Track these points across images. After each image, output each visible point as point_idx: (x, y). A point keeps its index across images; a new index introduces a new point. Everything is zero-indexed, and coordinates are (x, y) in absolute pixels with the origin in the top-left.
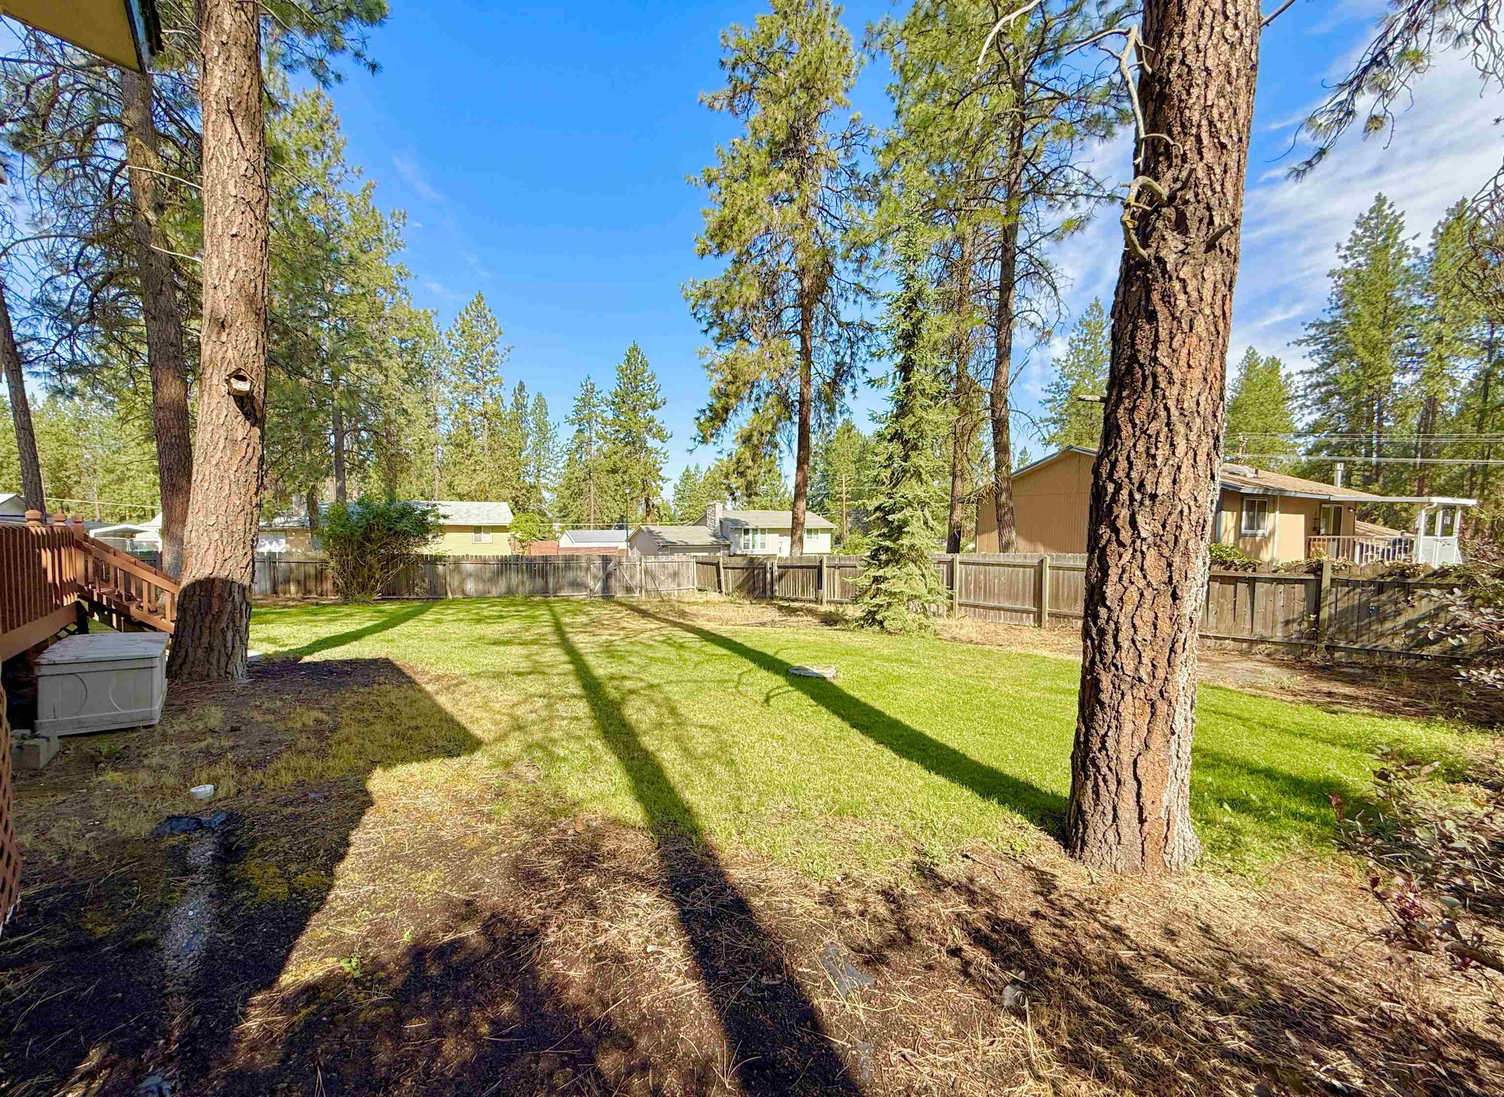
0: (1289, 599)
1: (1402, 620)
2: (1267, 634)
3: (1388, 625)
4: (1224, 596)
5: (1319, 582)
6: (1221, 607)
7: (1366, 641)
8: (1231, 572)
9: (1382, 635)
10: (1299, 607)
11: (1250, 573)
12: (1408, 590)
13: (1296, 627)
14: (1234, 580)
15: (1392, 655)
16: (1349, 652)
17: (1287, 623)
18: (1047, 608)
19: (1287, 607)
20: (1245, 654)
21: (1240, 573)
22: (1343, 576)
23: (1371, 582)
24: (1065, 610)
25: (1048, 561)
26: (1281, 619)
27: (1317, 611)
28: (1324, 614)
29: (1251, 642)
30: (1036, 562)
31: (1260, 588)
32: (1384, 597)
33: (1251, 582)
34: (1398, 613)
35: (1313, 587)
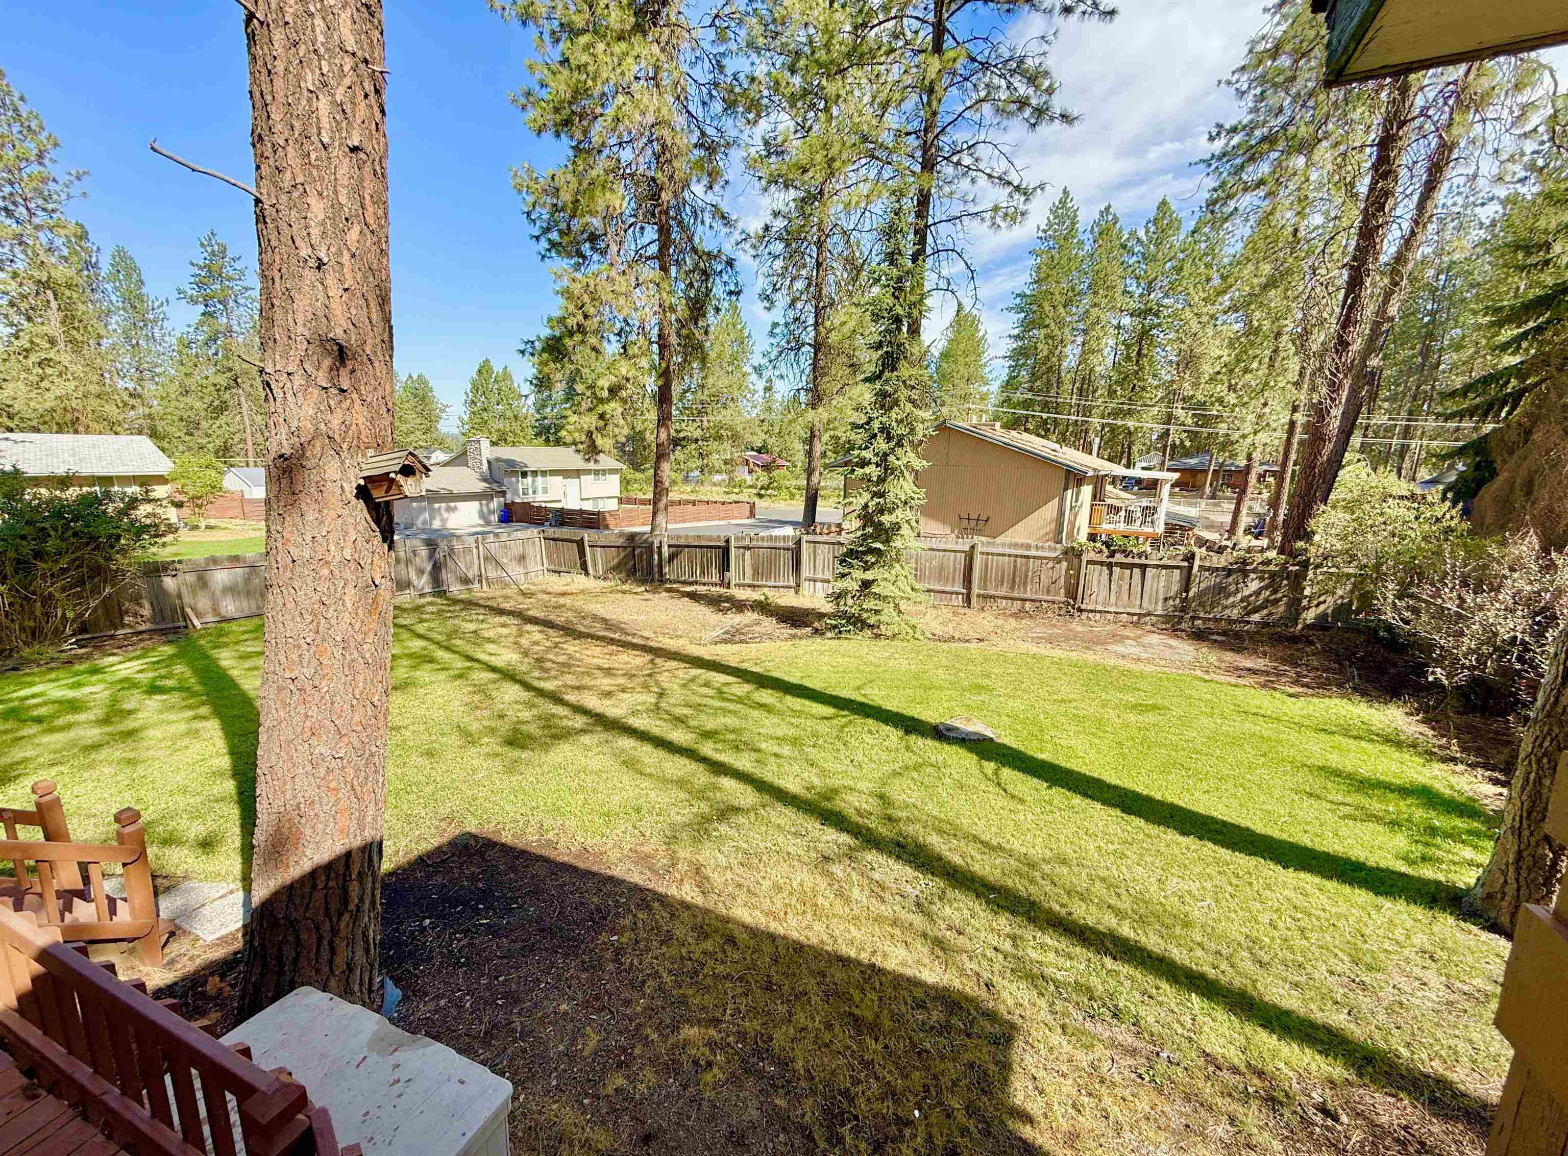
0: (1169, 581)
1: (1239, 596)
2: (1151, 609)
3: (1231, 600)
4: (1121, 579)
5: (1190, 568)
6: (1120, 587)
7: (1217, 613)
8: (1129, 560)
9: (1226, 607)
10: (1175, 588)
11: (1143, 561)
12: (1245, 574)
13: (1171, 602)
14: (1131, 566)
15: (1230, 621)
16: (1205, 620)
17: (1166, 599)
18: (976, 590)
19: (1167, 588)
20: (1136, 624)
21: (1137, 561)
22: (1207, 564)
23: (1224, 569)
24: (992, 592)
25: (980, 548)
26: (1161, 597)
27: (1187, 591)
28: (1191, 594)
29: (1140, 615)
30: (967, 548)
31: (1150, 572)
32: (1230, 579)
33: (1144, 568)
34: (1237, 591)
35: (1185, 572)
